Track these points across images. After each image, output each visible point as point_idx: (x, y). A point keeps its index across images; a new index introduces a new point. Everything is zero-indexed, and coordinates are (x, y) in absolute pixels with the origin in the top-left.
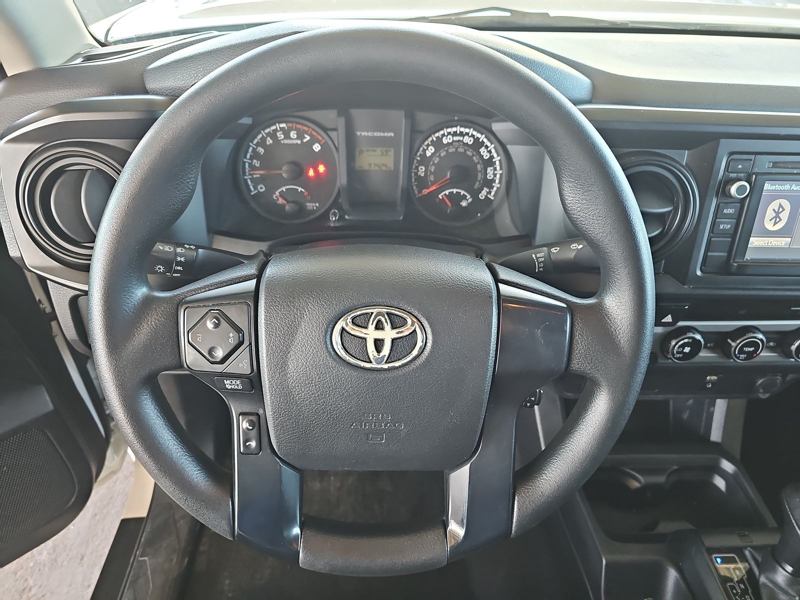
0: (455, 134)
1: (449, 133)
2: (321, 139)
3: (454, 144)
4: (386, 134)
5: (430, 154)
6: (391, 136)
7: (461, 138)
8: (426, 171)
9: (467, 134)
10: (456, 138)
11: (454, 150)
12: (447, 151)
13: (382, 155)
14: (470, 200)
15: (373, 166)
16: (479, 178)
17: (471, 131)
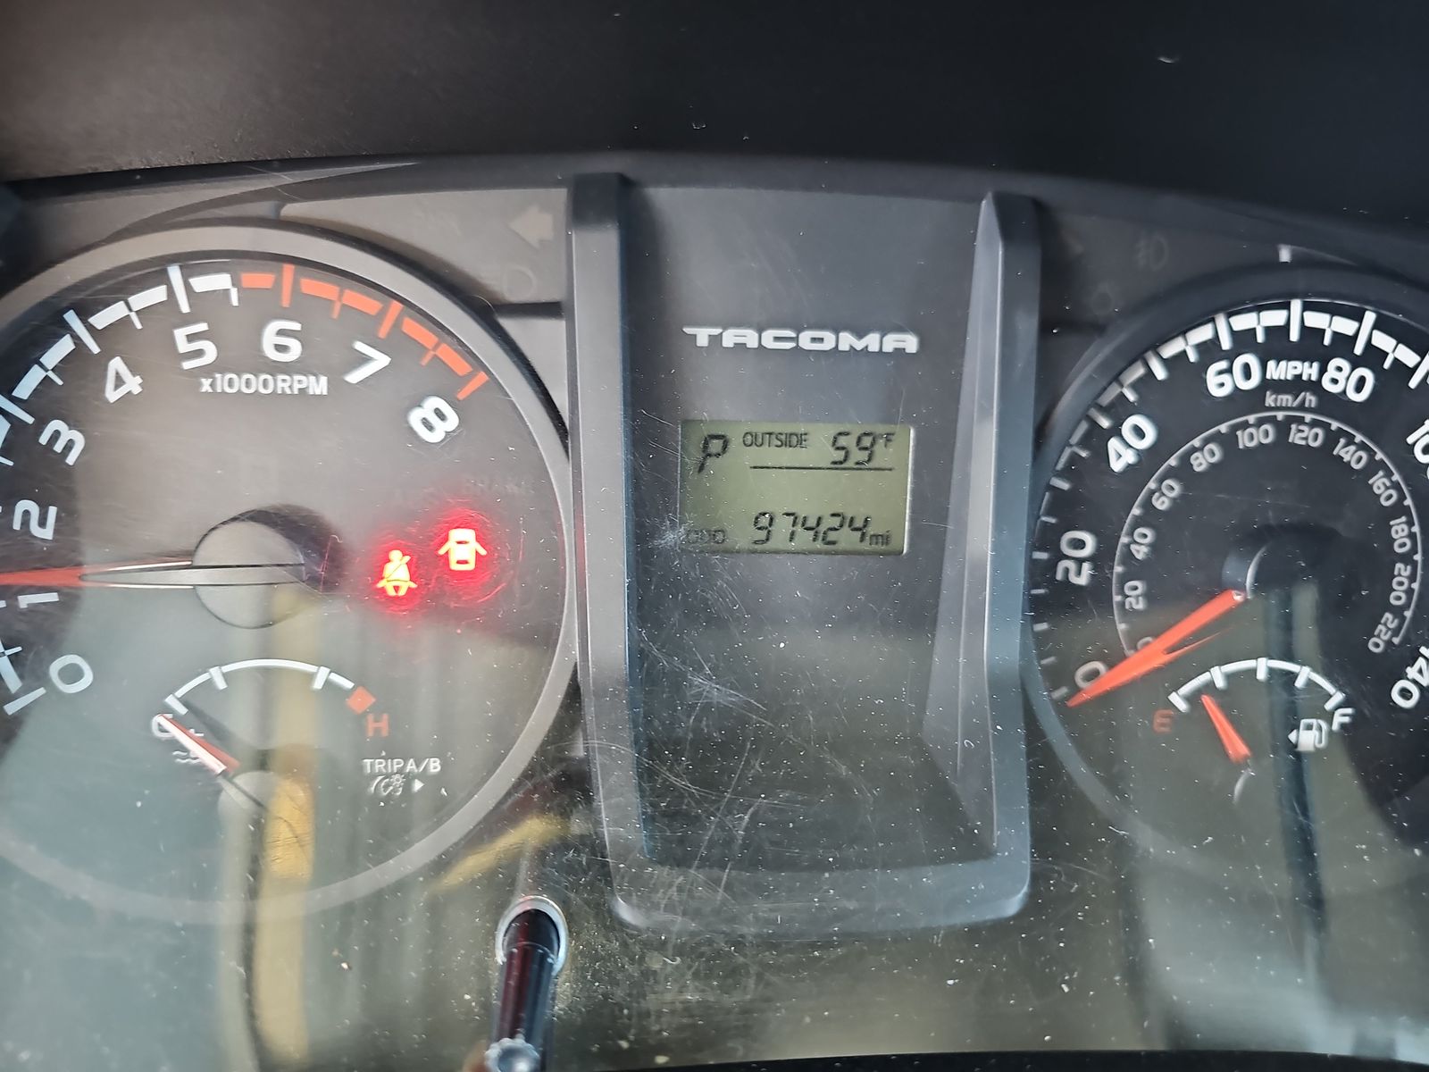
0: (1276, 345)
1: (1244, 341)
2: (461, 366)
3: (1270, 400)
4: (872, 341)
5: (1130, 457)
6: (899, 352)
7: (1309, 371)
8: (1101, 560)
9: (1343, 344)
10: (1281, 370)
11: (1264, 436)
12: (1228, 441)
13: (837, 465)
14: (1341, 718)
15: (783, 526)
16: (1397, 596)
17: (1365, 331)
